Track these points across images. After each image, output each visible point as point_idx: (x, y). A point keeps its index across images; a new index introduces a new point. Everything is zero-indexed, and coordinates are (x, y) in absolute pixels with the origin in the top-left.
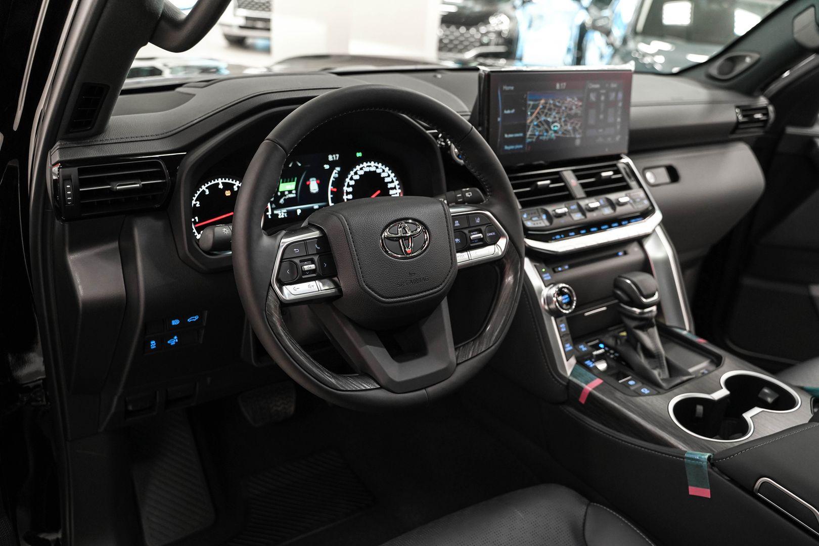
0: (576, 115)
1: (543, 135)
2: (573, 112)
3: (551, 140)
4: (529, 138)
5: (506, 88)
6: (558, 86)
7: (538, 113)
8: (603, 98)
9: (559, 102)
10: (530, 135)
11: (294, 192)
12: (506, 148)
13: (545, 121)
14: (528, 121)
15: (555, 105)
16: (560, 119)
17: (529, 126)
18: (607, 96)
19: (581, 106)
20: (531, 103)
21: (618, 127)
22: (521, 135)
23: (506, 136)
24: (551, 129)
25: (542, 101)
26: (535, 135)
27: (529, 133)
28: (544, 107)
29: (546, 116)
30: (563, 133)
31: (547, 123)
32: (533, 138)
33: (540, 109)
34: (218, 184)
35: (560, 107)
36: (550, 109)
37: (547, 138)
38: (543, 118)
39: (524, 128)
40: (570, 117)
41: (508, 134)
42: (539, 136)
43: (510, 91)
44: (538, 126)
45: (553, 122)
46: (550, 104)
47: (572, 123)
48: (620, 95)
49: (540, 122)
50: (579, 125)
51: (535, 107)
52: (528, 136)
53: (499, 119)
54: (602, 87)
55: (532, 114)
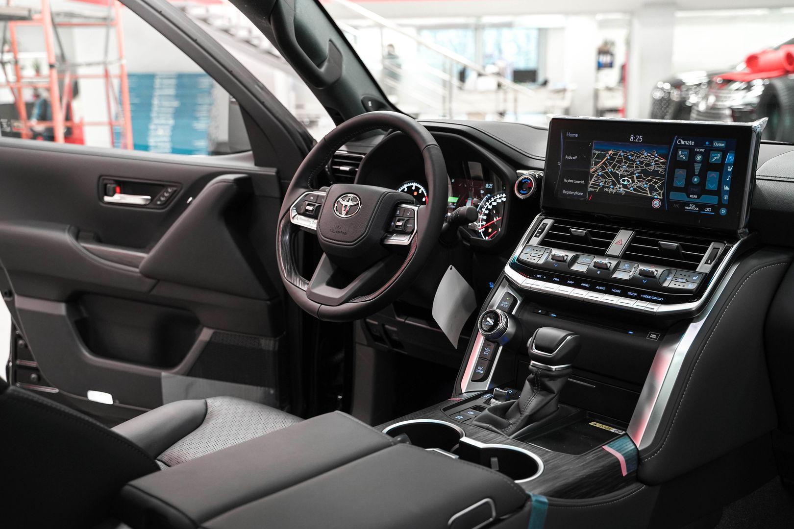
0: (655, 173)
1: (610, 187)
2: (652, 168)
3: (618, 194)
4: (591, 187)
5: (569, 134)
6: (632, 137)
7: (604, 163)
8: (699, 158)
9: (632, 155)
10: (592, 184)
11: (455, 204)
12: (564, 192)
13: (611, 172)
14: (592, 170)
15: (626, 158)
16: (632, 173)
17: (592, 176)
18: (706, 156)
19: (662, 163)
20: (597, 152)
21: (726, 197)
22: (583, 182)
23: (565, 180)
24: (619, 183)
25: (610, 152)
26: (599, 186)
27: (591, 182)
28: (612, 159)
29: (614, 167)
30: (634, 190)
31: (616, 175)
32: (597, 188)
33: (607, 159)
34: (412, 186)
35: (634, 161)
36: (620, 162)
37: (615, 191)
38: (609, 169)
39: (586, 176)
40: (646, 173)
41: (568, 179)
42: (604, 187)
43: (573, 138)
44: (602, 176)
45: (622, 176)
46: (620, 156)
47: (649, 181)
48: (730, 158)
49: (606, 173)
50: (659, 184)
51: (601, 157)
52: (590, 185)
53: (560, 163)
54: (697, 145)
55: (596, 163)
